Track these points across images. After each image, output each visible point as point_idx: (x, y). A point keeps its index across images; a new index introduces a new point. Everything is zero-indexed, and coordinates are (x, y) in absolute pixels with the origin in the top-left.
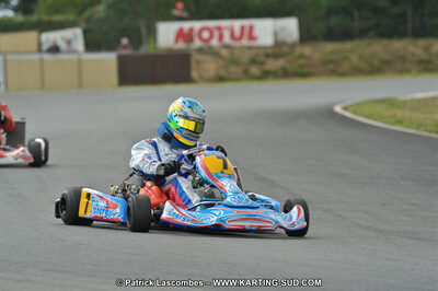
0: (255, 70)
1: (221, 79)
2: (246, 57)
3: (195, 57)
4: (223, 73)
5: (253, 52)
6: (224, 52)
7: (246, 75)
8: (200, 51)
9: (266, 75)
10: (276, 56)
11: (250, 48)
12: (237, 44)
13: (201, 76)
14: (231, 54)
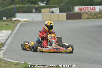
0: (95, 17)
1: (88, 18)
2: (93, 14)
3: (83, 14)
4: (88, 17)
5: (95, 13)
6: (89, 13)
7: (94, 18)
8: (84, 12)
9: (98, 18)
10: (100, 14)
11: (94, 12)
12: (91, 11)
13: (84, 18)
14: (90, 13)
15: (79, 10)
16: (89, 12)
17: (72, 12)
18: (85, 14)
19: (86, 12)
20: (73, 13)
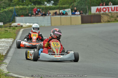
1: (109, 22)
4: (109, 20)
7: (116, 20)
12: (113, 12)
13: (103, 21)
14: (112, 15)
15: (96, 12)
16: (110, 13)
17: (87, 14)
18: (105, 16)
19: (106, 13)
20: (90, 14)
